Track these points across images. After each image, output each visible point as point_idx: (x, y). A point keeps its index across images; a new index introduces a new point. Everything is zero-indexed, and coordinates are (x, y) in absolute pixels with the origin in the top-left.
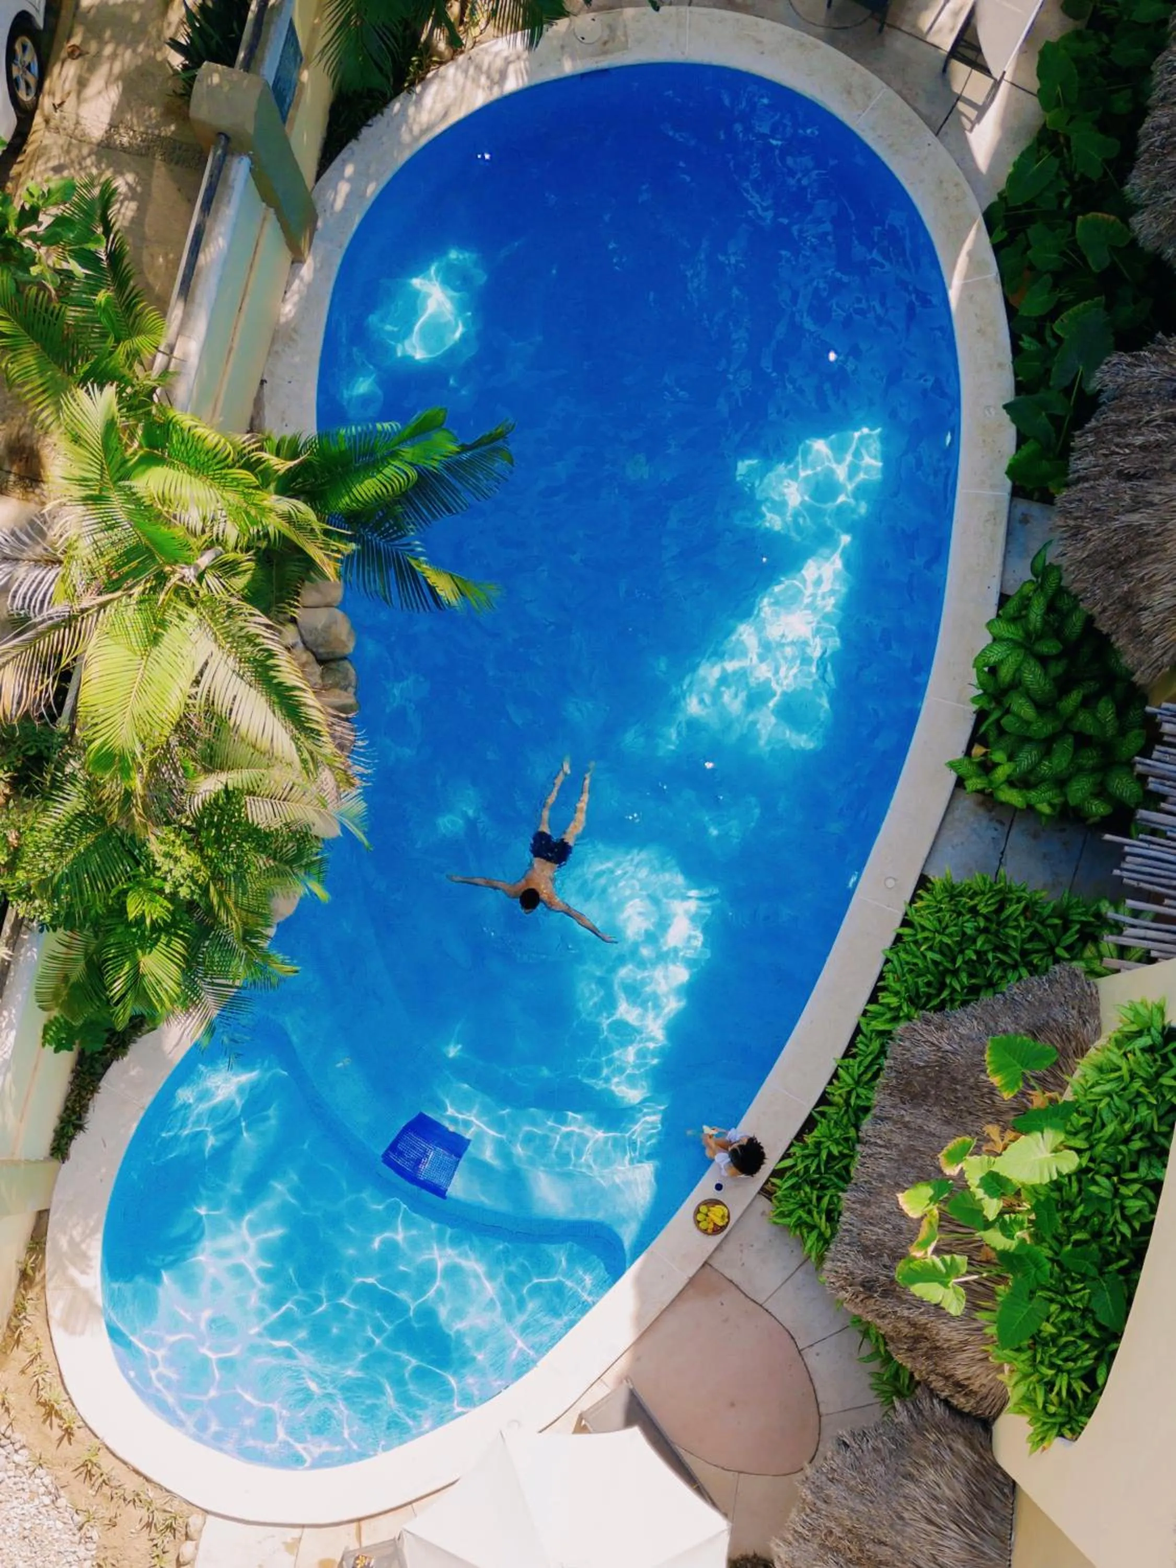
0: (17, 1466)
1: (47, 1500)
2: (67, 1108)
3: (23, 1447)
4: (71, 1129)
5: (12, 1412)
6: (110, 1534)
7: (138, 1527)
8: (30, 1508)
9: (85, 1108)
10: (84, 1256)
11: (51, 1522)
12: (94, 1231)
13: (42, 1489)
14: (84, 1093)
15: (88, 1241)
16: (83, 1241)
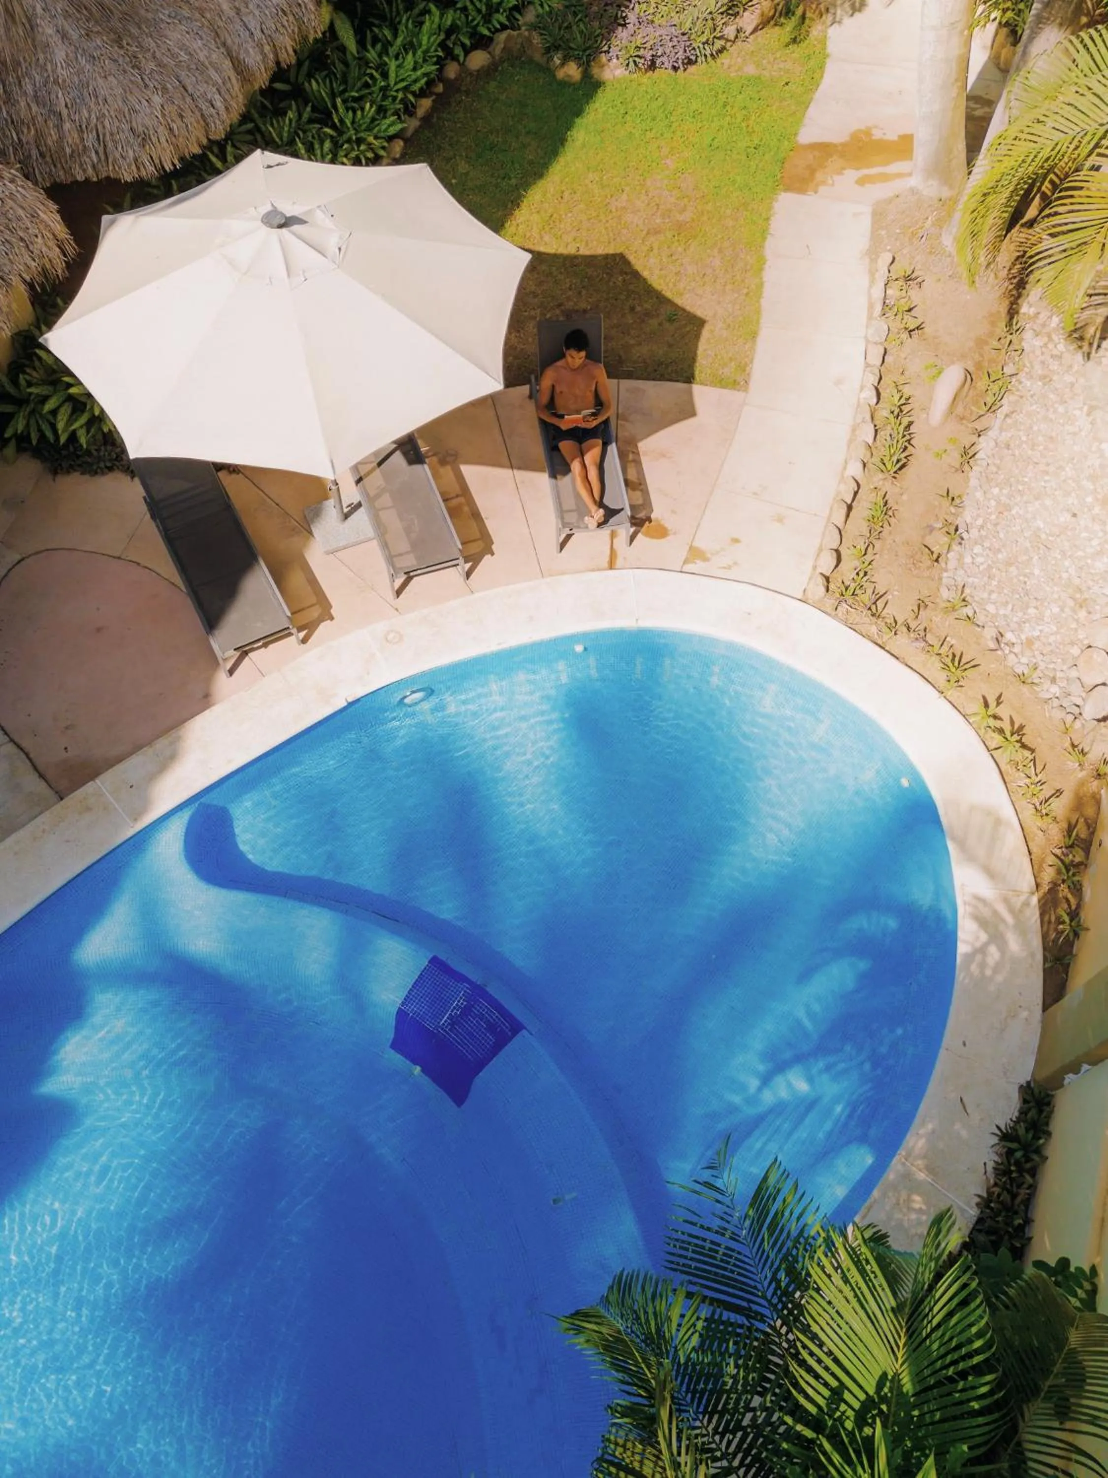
0: (1053, 680)
1: (1009, 636)
2: (1033, 1172)
3: (1047, 701)
4: (1021, 1131)
5: (1067, 744)
6: (926, 592)
7: (889, 597)
8: (1029, 632)
9: (1002, 1171)
10: (982, 922)
11: (1002, 612)
12: (969, 957)
13: (1016, 649)
14: (1006, 1197)
15: (978, 945)
16: (986, 945)
